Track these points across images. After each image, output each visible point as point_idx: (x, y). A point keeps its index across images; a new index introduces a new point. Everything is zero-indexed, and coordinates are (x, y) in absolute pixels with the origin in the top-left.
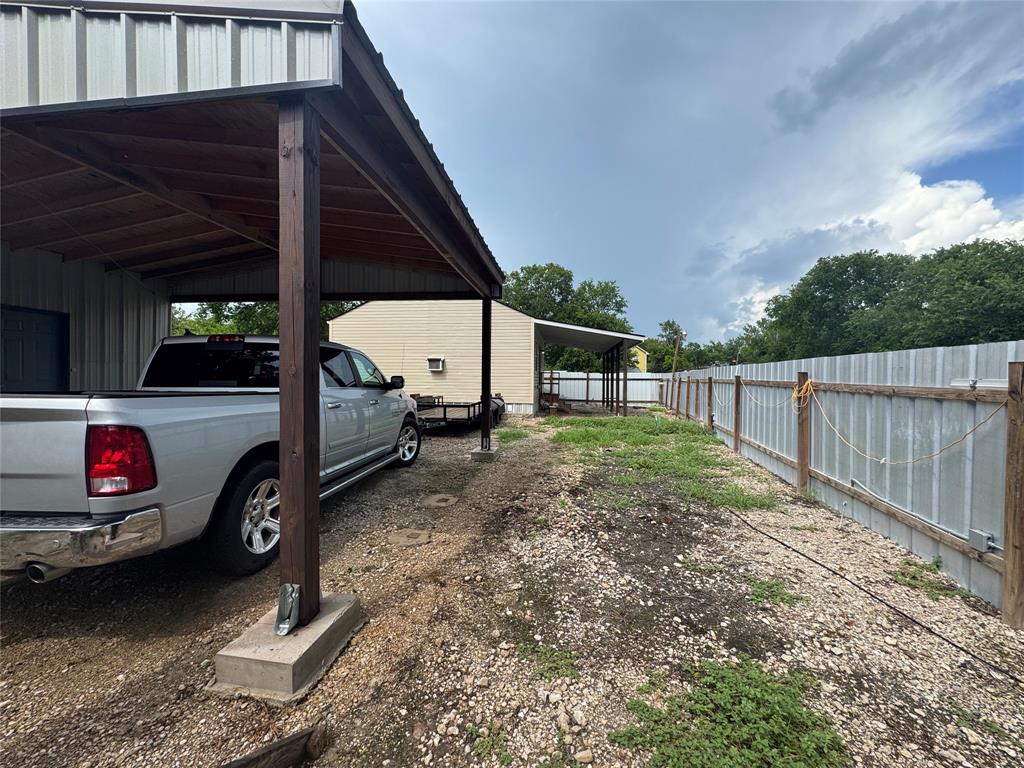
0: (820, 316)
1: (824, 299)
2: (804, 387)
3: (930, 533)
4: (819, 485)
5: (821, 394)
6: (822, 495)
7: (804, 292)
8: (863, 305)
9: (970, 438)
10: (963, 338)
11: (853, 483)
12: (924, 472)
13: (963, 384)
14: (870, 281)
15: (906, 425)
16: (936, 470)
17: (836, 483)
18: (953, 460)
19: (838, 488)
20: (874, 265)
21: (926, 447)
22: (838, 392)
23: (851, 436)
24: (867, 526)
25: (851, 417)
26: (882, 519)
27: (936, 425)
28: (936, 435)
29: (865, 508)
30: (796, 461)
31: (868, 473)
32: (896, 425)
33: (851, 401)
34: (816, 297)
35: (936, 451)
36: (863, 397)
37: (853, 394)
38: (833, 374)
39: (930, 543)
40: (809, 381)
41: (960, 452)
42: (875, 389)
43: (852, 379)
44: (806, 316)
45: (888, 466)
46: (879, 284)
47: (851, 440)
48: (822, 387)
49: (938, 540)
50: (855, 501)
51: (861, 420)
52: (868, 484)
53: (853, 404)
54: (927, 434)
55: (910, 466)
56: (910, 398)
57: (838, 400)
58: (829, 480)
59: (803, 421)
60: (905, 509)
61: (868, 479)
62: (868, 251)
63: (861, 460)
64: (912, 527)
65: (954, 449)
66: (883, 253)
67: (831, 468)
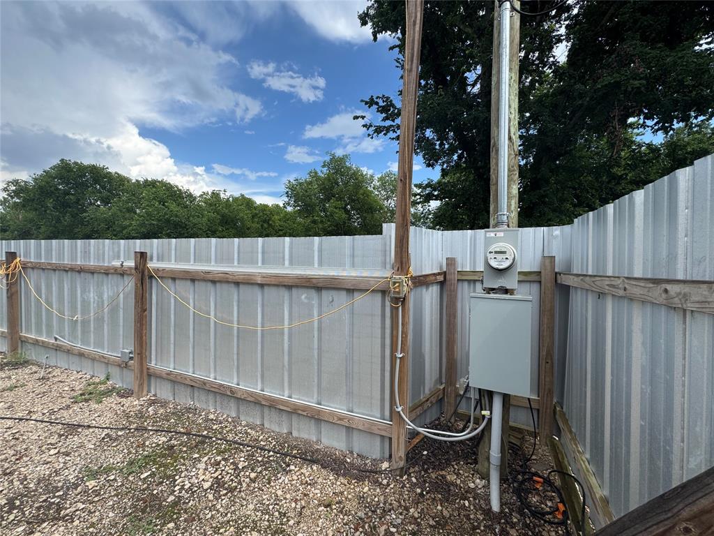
0: (63, 205)
1: (67, 193)
2: (12, 265)
3: (103, 360)
4: (29, 346)
5: (30, 271)
6: (31, 354)
7: (47, 183)
8: (99, 203)
9: (121, 295)
10: (156, 234)
11: (56, 339)
12: (99, 320)
13: (117, 263)
14: (103, 187)
15: (89, 291)
16: (106, 319)
17: (43, 342)
18: (114, 310)
19: (45, 346)
20: (105, 177)
21: (100, 304)
22: (43, 269)
23: (54, 304)
24: (67, 368)
25: (54, 288)
26: (76, 359)
27: (106, 290)
28: (105, 296)
29: (65, 356)
30: (6, 331)
31: (66, 329)
32: (83, 292)
33: (53, 275)
34: (60, 189)
35: (106, 305)
36: (61, 272)
37: (54, 270)
38: (38, 255)
39: (103, 365)
40: (18, 259)
41: (117, 305)
42: (69, 266)
43: (54, 259)
44: (50, 203)
45: (79, 321)
46: (109, 191)
47: (54, 306)
48: (29, 265)
49: (106, 362)
50: (58, 352)
51: (61, 290)
52: (67, 337)
53: (55, 277)
54: (100, 296)
55: (92, 318)
56: (91, 272)
57: (43, 275)
58: (37, 340)
59: (12, 295)
60: (90, 348)
61: (67, 333)
62: (101, 166)
63: (61, 320)
64: (93, 359)
65: (115, 303)
66: (112, 170)
67: (39, 332)
